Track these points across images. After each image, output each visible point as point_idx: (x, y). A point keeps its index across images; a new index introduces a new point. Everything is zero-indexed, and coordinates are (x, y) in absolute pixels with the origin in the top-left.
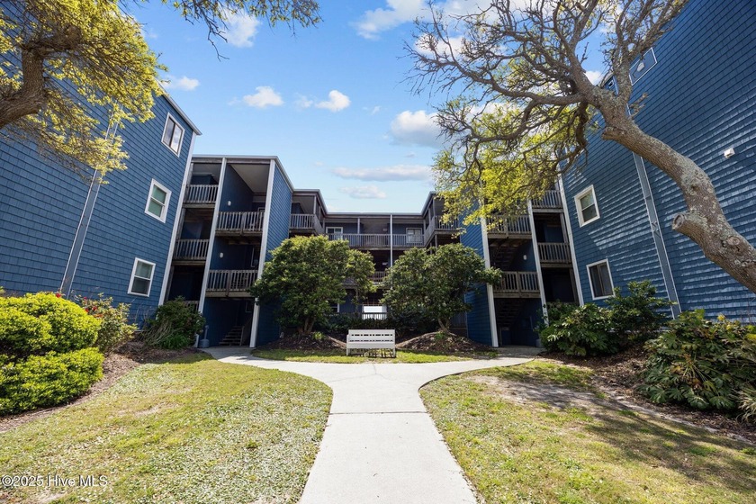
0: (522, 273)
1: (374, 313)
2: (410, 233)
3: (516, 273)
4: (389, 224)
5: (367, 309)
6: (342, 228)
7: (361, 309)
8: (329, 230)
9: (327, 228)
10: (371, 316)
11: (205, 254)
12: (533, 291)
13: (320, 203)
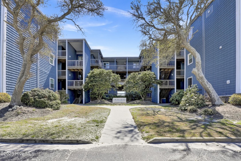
0: (170, 80)
1: (121, 94)
2: (135, 64)
3: (167, 80)
4: (126, 61)
5: (119, 92)
6: (109, 63)
7: (116, 92)
8: (104, 63)
9: (103, 63)
10: (120, 95)
11: (65, 75)
12: (173, 86)
13: (100, 54)
